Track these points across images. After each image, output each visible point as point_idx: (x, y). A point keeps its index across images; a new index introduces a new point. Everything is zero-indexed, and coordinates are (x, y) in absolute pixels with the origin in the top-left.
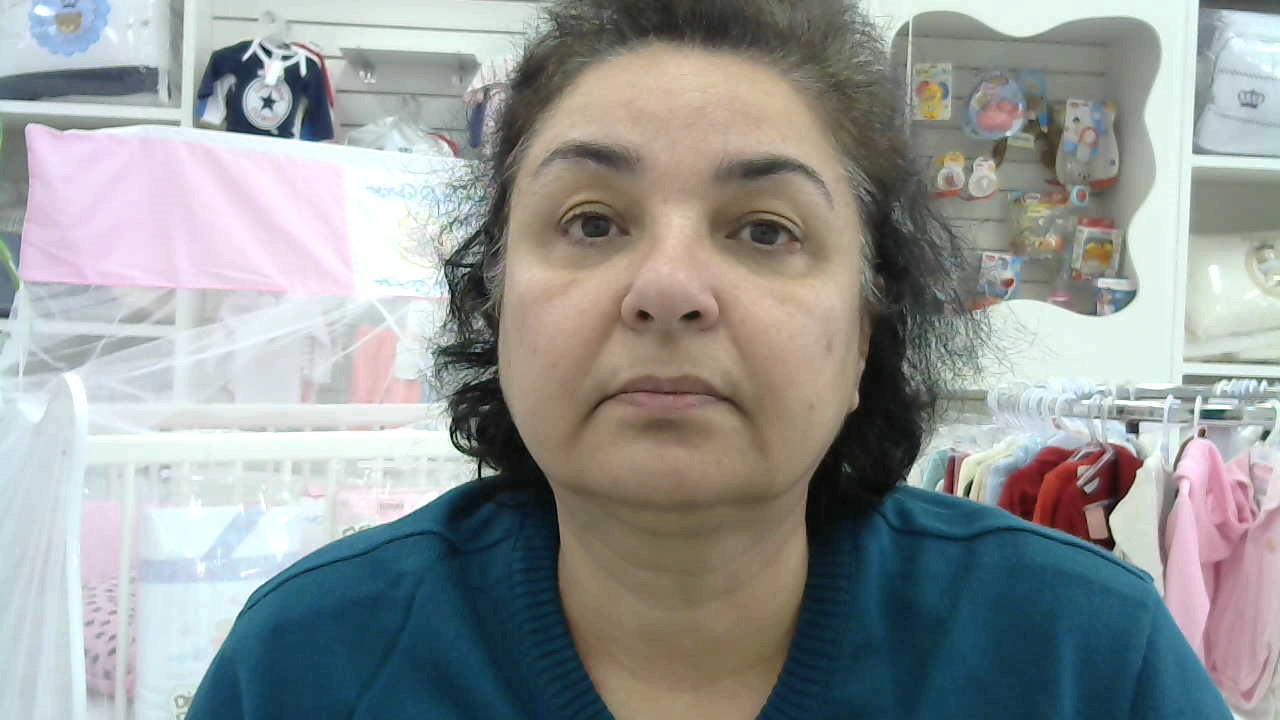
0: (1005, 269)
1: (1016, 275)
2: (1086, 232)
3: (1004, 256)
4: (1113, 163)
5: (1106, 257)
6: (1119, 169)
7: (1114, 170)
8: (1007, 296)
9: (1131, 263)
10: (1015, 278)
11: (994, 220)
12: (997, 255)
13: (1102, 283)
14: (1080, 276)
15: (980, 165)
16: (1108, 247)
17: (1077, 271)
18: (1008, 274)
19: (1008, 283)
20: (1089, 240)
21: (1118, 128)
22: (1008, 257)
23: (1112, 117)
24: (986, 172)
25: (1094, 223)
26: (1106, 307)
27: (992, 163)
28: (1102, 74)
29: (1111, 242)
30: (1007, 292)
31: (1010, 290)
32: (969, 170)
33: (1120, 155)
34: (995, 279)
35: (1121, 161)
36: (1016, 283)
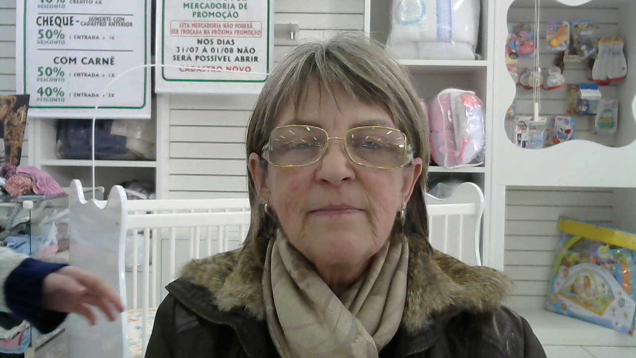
0: (568, 124)
1: (573, 127)
3: (567, 118)
4: (624, 69)
6: (627, 72)
7: (624, 73)
8: (568, 139)
10: (571, 129)
11: (559, 100)
12: (563, 117)
18: (568, 127)
19: (568, 131)
21: (625, 51)
22: (569, 118)
23: (622, 46)
28: (616, 24)
30: (567, 137)
31: (569, 136)
33: (627, 65)
34: (561, 129)
35: (627, 67)
36: (572, 131)
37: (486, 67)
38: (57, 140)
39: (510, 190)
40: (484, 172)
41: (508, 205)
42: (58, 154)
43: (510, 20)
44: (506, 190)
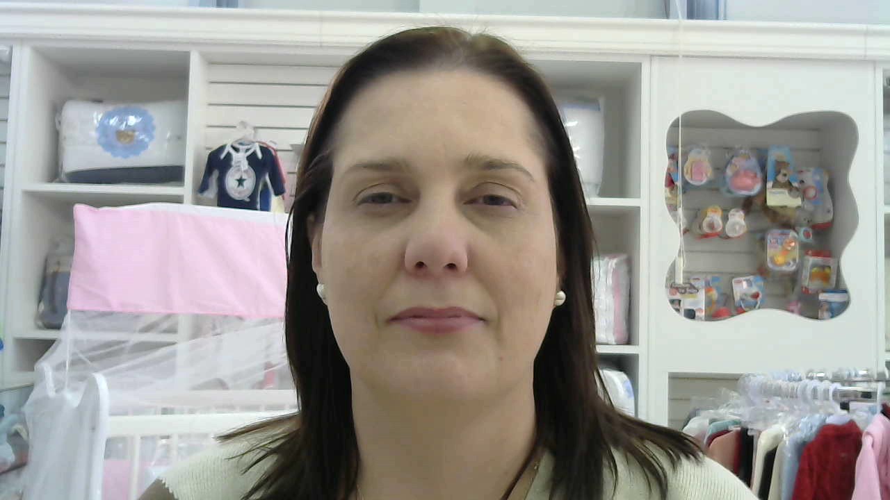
0: (753, 286)
1: (761, 290)
2: (811, 260)
3: (751, 278)
4: (829, 211)
5: (826, 278)
6: (834, 216)
7: (830, 217)
8: (756, 307)
9: (844, 282)
10: (760, 293)
11: (743, 253)
12: (748, 278)
13: (822, 297)
14: (808, 291)
15: (734, 215)
16: (827, 270)
17: (806, 288)
18: (754, 290)
19: (756, 296)
20: (814, 266)
21: (830, 187)
23: (826, 178)
24: (738, 220)
25: (817, 254)
26: (826, 314)
27: (741, 213)
28: (818, 150)
29: (830, 267)
30: (757, 303)
31: (759, 300)
32: (725, 219)
33: (834, 205)
34: (745, 295)
35: (834, 209)
36: (760, 296)
37: (639, 207)
38: (40, 301)
39: (675, 378)
40: (637, 353)
41: (672, 399)
42: (40, 323)
43: (672, 145)
44: (669, 377)
